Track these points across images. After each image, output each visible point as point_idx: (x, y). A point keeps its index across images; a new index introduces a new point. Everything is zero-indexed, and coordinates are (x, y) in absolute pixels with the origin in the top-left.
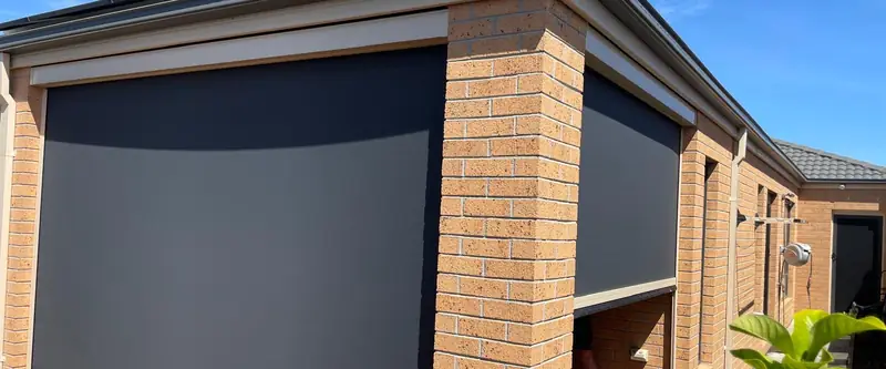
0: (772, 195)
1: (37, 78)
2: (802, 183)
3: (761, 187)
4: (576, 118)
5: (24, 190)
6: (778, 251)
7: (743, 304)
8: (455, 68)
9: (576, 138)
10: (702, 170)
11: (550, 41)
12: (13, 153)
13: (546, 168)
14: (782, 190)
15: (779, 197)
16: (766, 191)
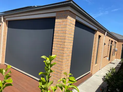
0: (112, 41)
1: (7, 19)
2: (118, 40)
3: (110, 40)
4: (74, 29)
5: (5, 34)
6: (113, 49)
7: (105, 56)
8: (56, 20)
9: (73, 31)
10: (98, 37)
11: (69, 17)
12: (4, 29)
13: (67, 35)
14: (114, 40)
15: (114, 42)
16: (111, 40)
